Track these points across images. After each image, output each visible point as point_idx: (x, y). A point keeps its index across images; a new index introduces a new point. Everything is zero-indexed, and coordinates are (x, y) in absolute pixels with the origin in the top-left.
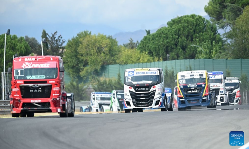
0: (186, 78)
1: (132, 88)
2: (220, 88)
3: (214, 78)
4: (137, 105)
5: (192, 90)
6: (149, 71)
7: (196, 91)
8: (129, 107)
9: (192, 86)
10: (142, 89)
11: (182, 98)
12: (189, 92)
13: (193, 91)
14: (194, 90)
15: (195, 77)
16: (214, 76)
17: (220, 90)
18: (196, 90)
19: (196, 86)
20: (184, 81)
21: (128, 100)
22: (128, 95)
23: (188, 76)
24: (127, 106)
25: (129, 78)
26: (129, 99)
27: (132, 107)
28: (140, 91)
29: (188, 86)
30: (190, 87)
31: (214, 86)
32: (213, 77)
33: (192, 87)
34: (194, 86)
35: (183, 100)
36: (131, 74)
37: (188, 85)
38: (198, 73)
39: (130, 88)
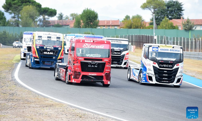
0: (43, 39)
1: (156, 64)
4: (159, 81)
5: (48, 51)
6: (173, 49)
7: (52, 53)
8: (151, 82)
9: (49, 48)
10: (165, 66)
11: (37, 58)
12: (45, 53)
13: (49, 53)
14: (50, 52)
15: (52, 39)
18: (51, 52)
19: (53, 48)
20: (41, 42)
21: (150, 75)
22: (151, 70)
23: (45, 37)
24: (149, 81)
25: (153, 53)
26: (152, 74)
27: (154, 82)
28: (163, 67)
29: (45, 48)
30: (46, 49)
33: (48, 49)
34: (50, 48)
35: (38, 60)
36: (155, 49)
37: (45, 46)
38: (56, 36)
39: (154, 63)
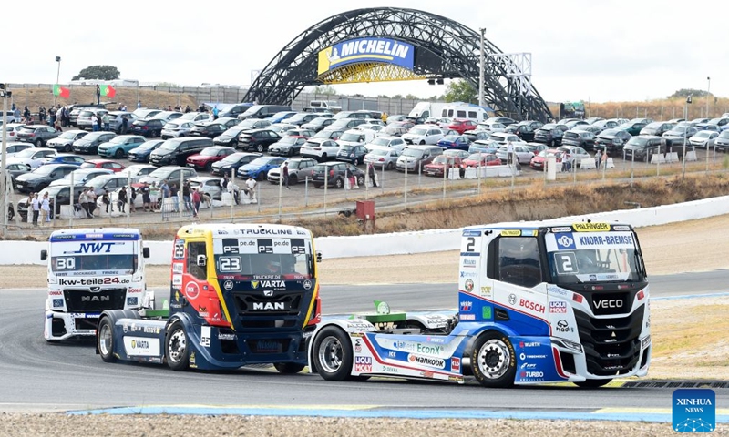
0: (243, 250)
1: (584, 299)
2: (127, 286)
3: (108, 251)
5: (265, 300)
7: (282, 306)
8: (571, 377)
9: (268, 284)
10: (604, 303)
11: (225, 330)
12: (256, 306)
13: (269, 306)
14: (273, 300)
15: (277, 250)
16: (110, 244)
17: (128, 295)
18: (280, 302)
19: (283, 284)
20: (237, 264)
21: (569, 349)
22: (569, 326)
23: (251, 243)
24: (565, 373)
25: (564, 258)
26: (575, 345)
29: (254, 284)
30: (260, 289)
31: (107, 281)
32: (106, 247)
33: (268, 289)
34: (273, 285)
35: (230, 337)
36: (565, 241)
37: (253, 279)
38: (287, 235)
39: (575, 298)
